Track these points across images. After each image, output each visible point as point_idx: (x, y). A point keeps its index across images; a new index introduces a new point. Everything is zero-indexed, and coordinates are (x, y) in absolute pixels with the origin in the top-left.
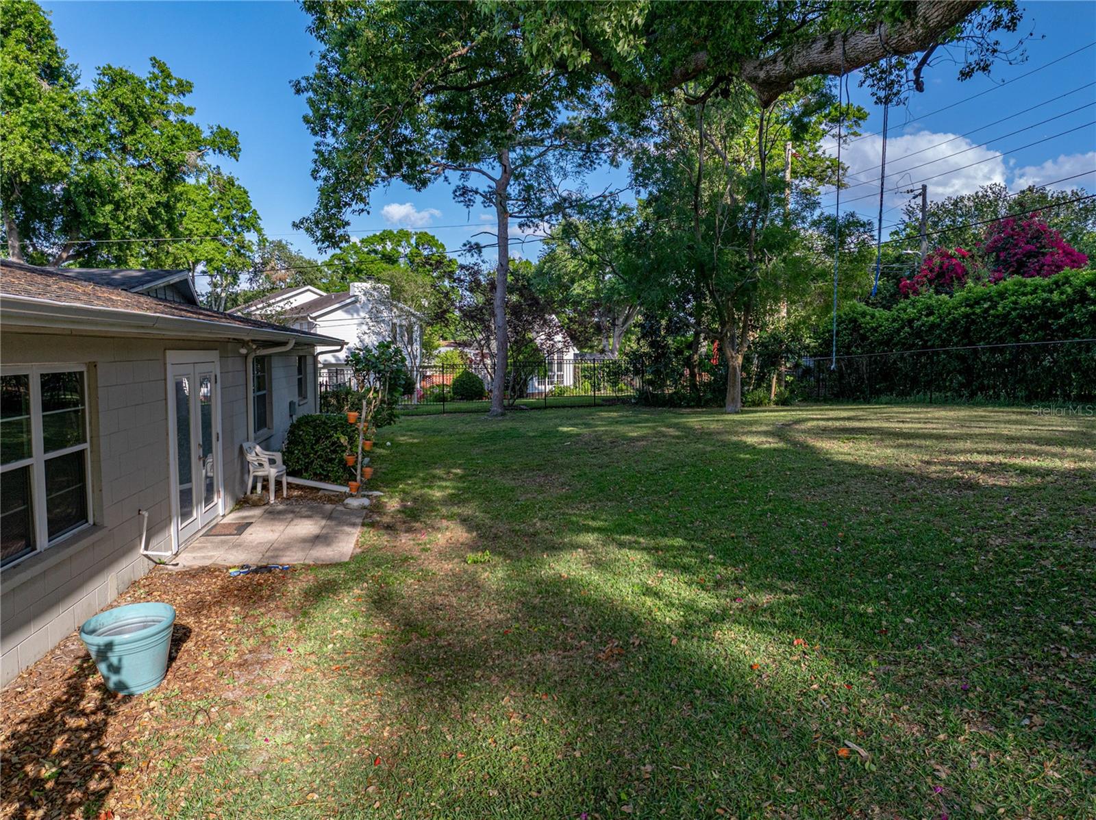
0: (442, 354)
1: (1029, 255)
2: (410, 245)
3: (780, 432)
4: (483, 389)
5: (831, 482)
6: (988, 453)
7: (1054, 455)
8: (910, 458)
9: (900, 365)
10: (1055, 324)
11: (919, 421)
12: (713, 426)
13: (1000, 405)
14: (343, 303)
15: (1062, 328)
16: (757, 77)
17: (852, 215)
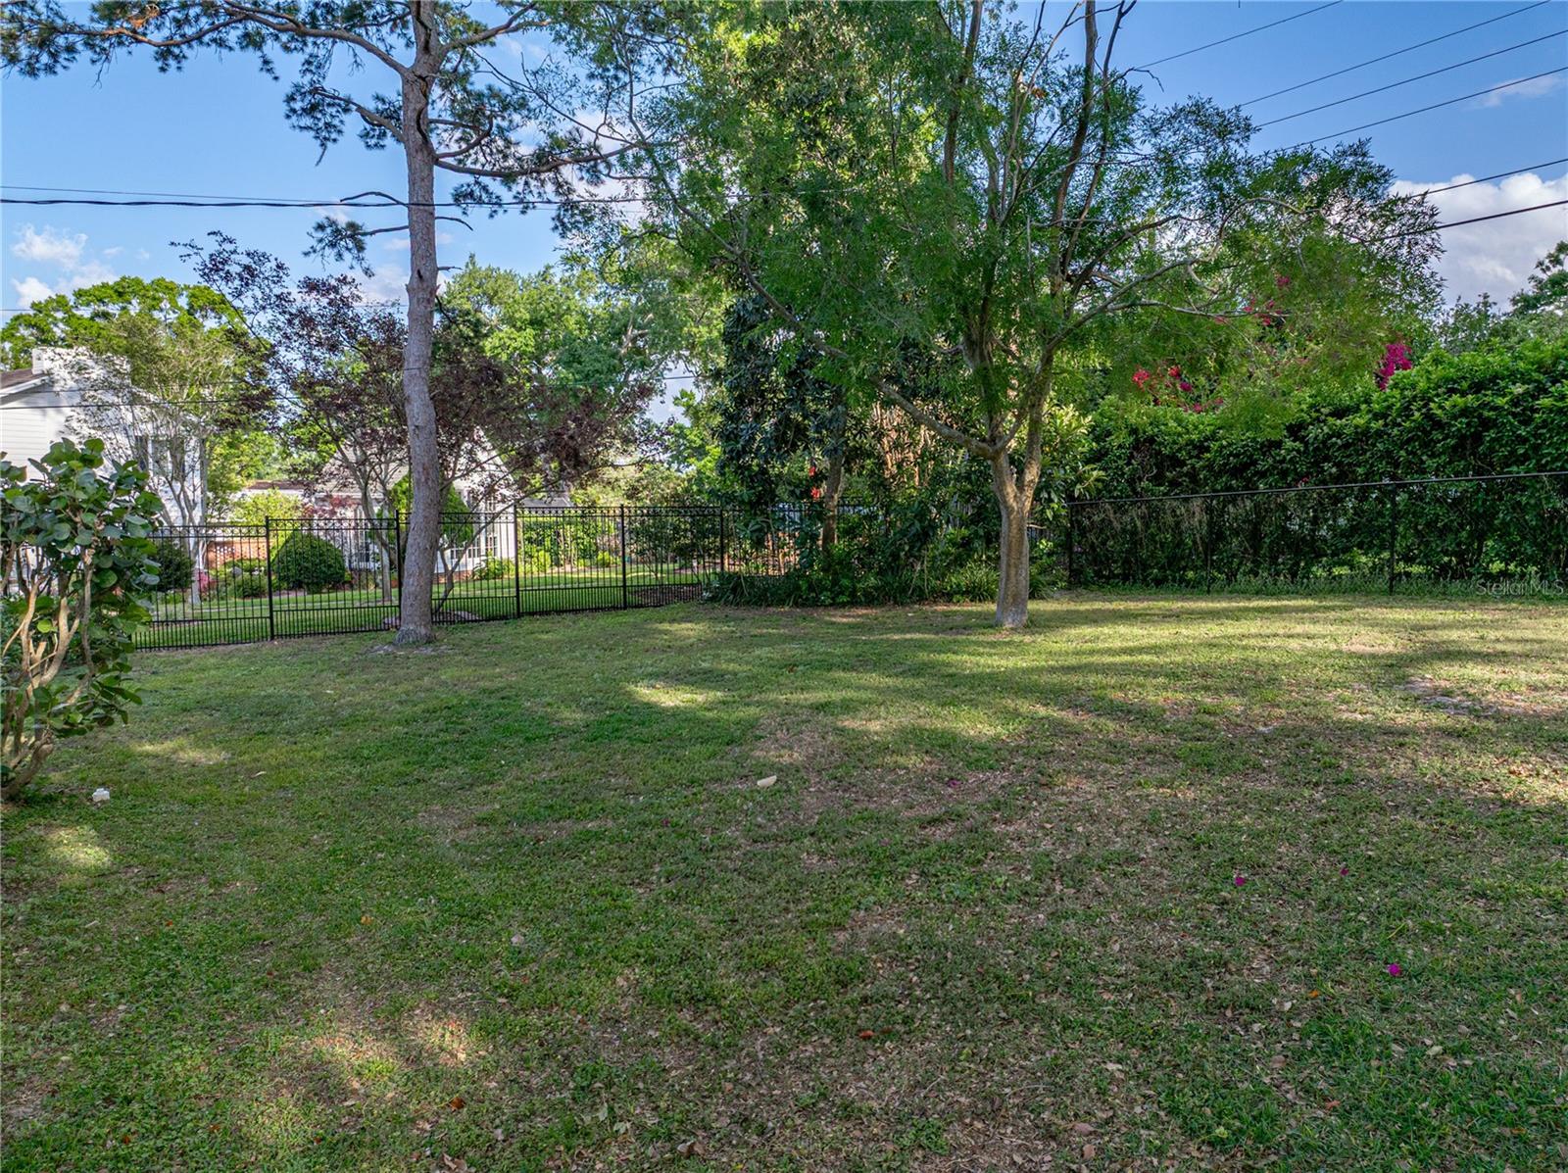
0: (249, 501)
2: (175, 307)
4: (342, 568)
14: (23, 387)
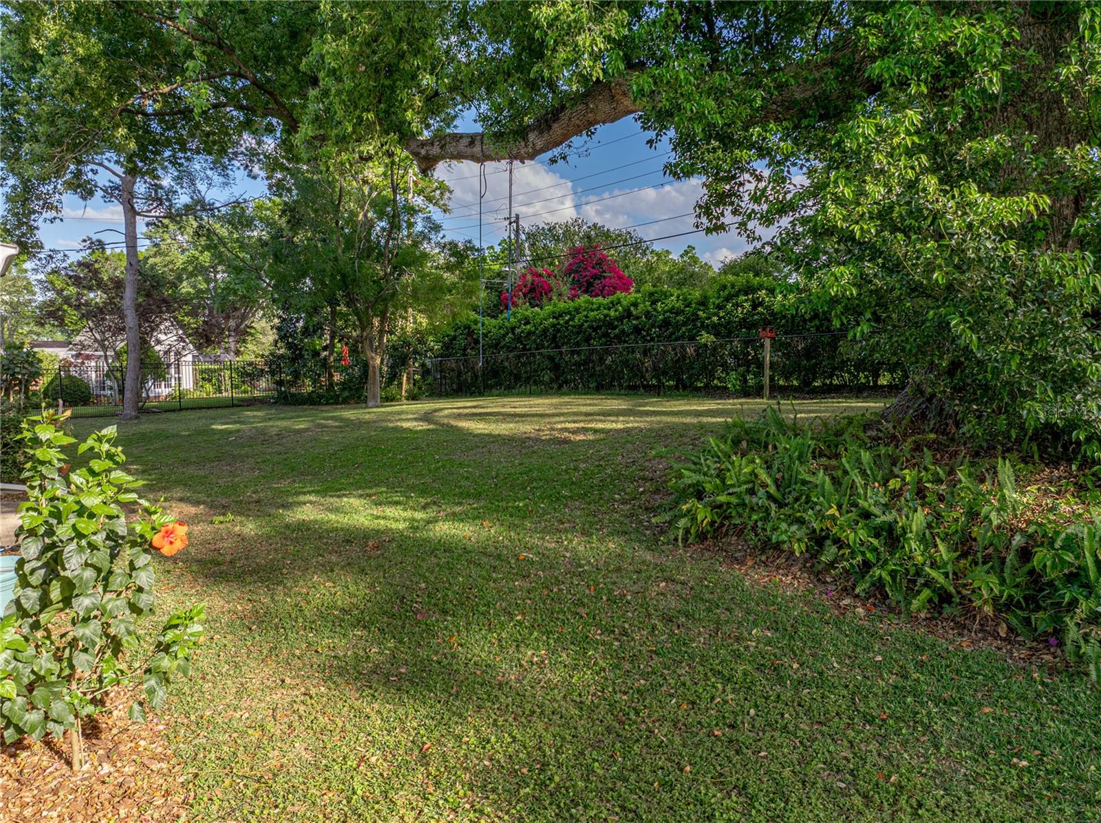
1: (595, 277)
3: (426, 417)
4: (89, 394)
5: (478, 447)
6: (575, 422)
7: (613, 422)
8: (527, 428)
9: (506, 364)
10: (613, 333)
11: (525, 406)
12: (367, 417)
13: (579, 394)
15: (616, 336)
16: (419, 153)
17: (470, 242)
